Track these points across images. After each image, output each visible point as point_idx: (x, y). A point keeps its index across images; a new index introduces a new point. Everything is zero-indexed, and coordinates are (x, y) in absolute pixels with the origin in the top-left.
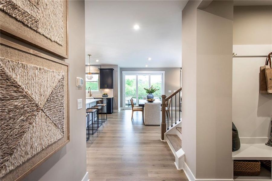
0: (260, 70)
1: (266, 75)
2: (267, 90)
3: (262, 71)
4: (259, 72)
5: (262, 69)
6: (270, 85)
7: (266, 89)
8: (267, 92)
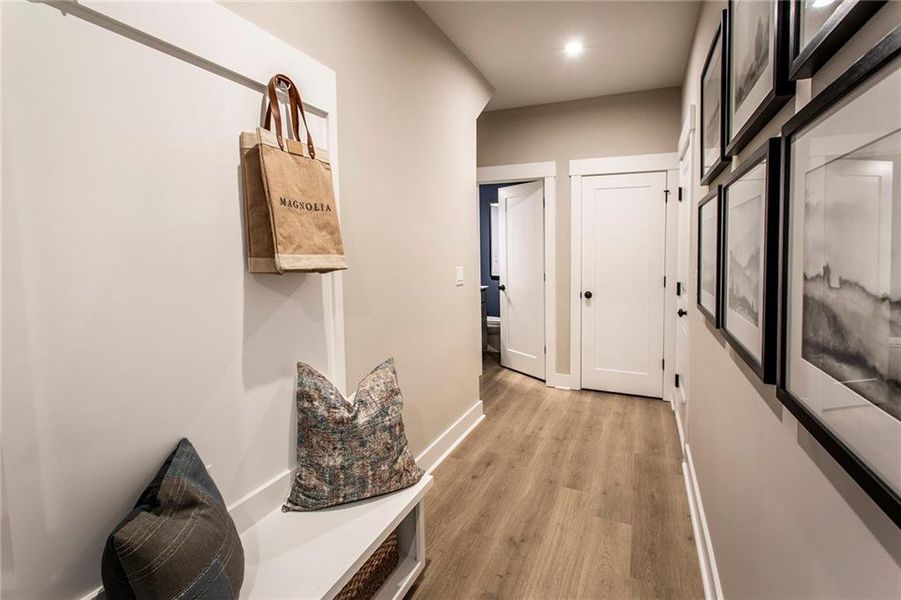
0: (242, 150)
1: (264, 180)
2: (274, 257)
3: (246, 156)
4: (238, 162)
5: (249, 145)
6: (282, 231)
7: (270, 251)
8: (274, 263)
